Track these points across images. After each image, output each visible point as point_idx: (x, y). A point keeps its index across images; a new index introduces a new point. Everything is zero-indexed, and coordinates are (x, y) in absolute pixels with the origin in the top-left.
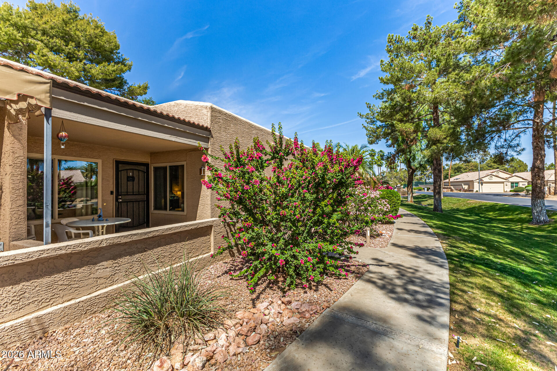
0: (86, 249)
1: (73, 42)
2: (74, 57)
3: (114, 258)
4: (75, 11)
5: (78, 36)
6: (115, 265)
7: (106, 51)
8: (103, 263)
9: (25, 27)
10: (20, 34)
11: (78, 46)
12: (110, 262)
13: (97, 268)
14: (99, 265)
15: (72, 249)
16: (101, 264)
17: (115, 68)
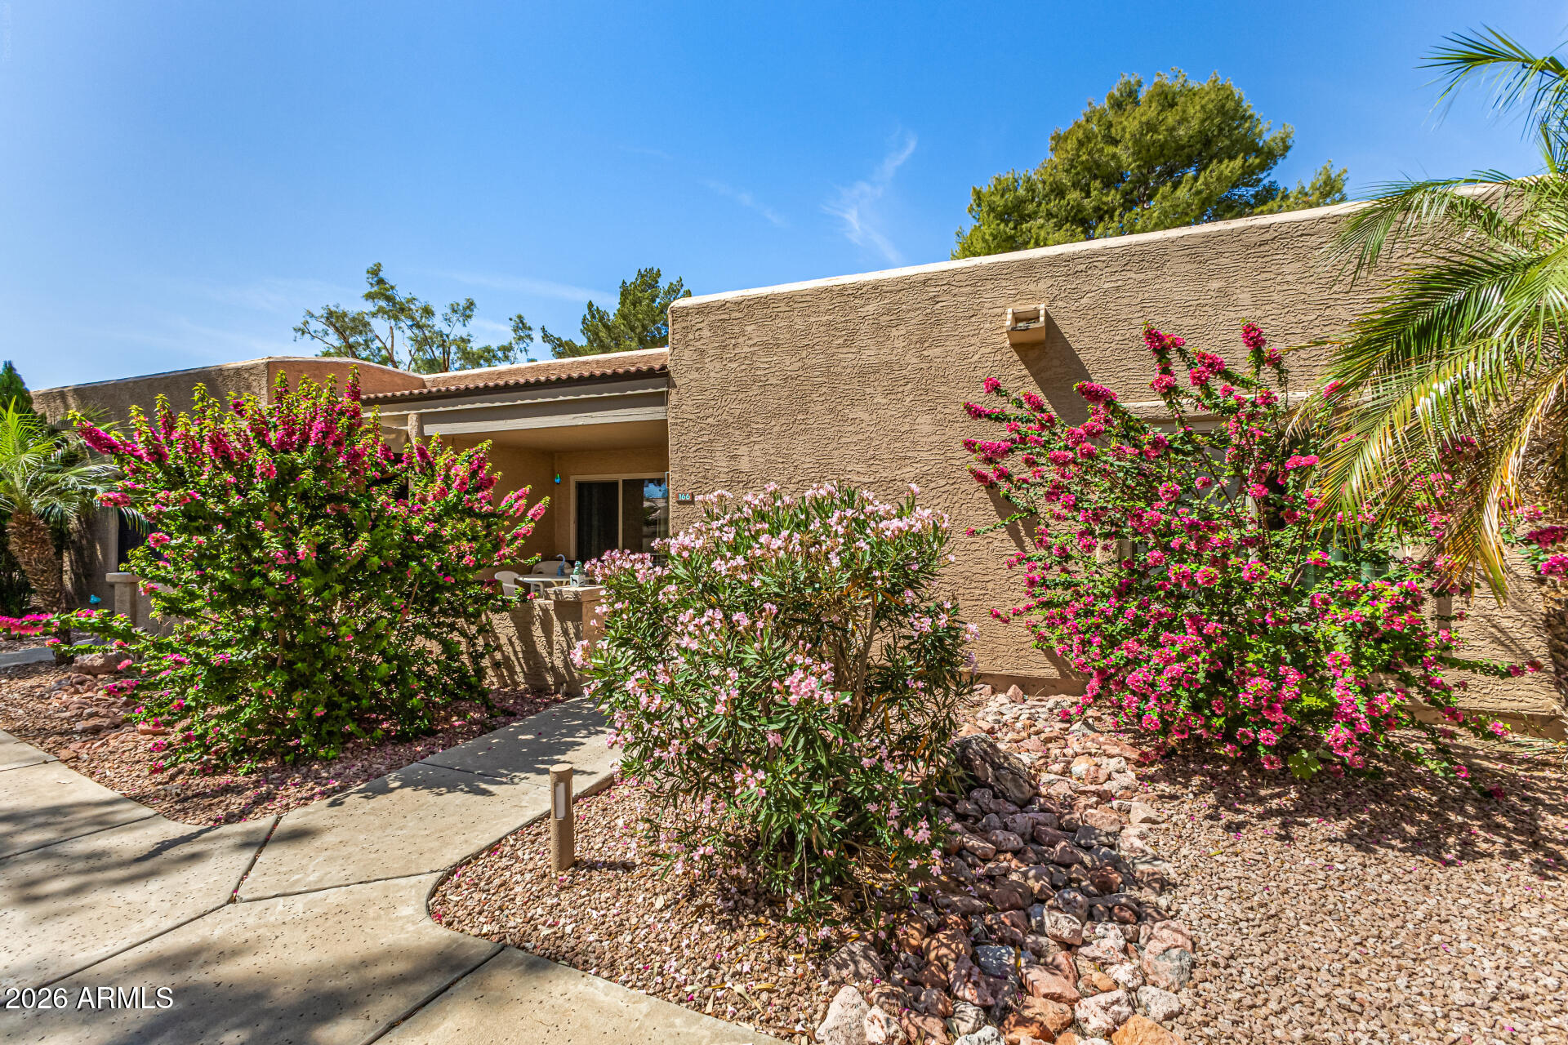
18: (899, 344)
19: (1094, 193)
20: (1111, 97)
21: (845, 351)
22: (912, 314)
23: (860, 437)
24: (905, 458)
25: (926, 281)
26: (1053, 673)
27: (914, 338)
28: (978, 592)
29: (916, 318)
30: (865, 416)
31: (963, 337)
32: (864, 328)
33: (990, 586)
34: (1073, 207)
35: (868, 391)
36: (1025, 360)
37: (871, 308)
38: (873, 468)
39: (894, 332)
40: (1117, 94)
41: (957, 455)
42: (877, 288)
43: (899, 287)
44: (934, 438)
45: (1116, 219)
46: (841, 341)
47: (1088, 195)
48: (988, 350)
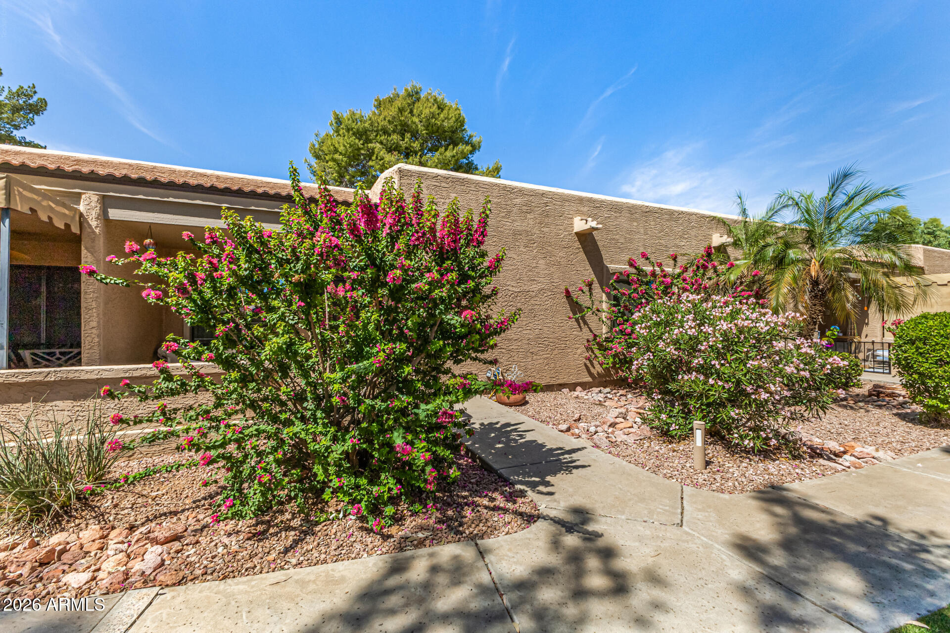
0: (24, 380)
1: (408, 132)
2: (411, 151)
3: (75, 399)
4: (417, 93)
5: (415, 123)
6: (77, 409)
7: (445, 131)
8: (58, 403)
9: (366, 131)
10: (361, 142)
11: (415, 135)
12: (68, 404)
13: (47, 408)
14: (51, 404)
15: (4, 379)
16: (54, 403)
17: (455, 151)
18: (531, 222)
19: (406, 140)
20: (406, 90)
21: (506, 220)
22: (536, 209)
23: (513, 267)
24: (534, 280)
25: (543, 194)
26: (589, 379)
27: (538, 221)
28: (563, 346)
29: (538, 211)
30: (515, 256)
31: (557, 225)
32: (515, 210)
33: (568, 342)
34: (394, 143)
35: (517, 244)
36: (579, 240)
37: (518, 201)
38: (519, 284)
39: (529, 216)
40: (410, 89)
41: (555, 281)
42: (521, 192)
43: (531, 193)
44: (546, 272)
45: (418, 157)
46: (503, 215)
47: (403, 140)
48: (567, 233)
